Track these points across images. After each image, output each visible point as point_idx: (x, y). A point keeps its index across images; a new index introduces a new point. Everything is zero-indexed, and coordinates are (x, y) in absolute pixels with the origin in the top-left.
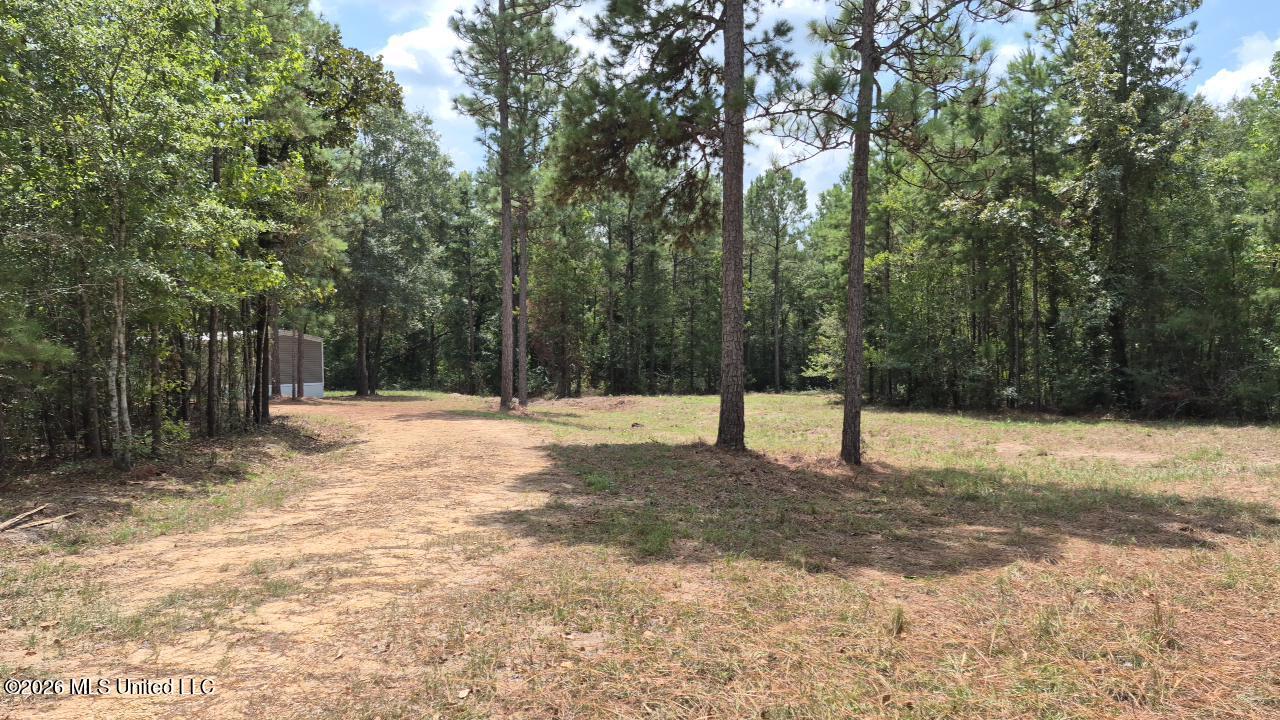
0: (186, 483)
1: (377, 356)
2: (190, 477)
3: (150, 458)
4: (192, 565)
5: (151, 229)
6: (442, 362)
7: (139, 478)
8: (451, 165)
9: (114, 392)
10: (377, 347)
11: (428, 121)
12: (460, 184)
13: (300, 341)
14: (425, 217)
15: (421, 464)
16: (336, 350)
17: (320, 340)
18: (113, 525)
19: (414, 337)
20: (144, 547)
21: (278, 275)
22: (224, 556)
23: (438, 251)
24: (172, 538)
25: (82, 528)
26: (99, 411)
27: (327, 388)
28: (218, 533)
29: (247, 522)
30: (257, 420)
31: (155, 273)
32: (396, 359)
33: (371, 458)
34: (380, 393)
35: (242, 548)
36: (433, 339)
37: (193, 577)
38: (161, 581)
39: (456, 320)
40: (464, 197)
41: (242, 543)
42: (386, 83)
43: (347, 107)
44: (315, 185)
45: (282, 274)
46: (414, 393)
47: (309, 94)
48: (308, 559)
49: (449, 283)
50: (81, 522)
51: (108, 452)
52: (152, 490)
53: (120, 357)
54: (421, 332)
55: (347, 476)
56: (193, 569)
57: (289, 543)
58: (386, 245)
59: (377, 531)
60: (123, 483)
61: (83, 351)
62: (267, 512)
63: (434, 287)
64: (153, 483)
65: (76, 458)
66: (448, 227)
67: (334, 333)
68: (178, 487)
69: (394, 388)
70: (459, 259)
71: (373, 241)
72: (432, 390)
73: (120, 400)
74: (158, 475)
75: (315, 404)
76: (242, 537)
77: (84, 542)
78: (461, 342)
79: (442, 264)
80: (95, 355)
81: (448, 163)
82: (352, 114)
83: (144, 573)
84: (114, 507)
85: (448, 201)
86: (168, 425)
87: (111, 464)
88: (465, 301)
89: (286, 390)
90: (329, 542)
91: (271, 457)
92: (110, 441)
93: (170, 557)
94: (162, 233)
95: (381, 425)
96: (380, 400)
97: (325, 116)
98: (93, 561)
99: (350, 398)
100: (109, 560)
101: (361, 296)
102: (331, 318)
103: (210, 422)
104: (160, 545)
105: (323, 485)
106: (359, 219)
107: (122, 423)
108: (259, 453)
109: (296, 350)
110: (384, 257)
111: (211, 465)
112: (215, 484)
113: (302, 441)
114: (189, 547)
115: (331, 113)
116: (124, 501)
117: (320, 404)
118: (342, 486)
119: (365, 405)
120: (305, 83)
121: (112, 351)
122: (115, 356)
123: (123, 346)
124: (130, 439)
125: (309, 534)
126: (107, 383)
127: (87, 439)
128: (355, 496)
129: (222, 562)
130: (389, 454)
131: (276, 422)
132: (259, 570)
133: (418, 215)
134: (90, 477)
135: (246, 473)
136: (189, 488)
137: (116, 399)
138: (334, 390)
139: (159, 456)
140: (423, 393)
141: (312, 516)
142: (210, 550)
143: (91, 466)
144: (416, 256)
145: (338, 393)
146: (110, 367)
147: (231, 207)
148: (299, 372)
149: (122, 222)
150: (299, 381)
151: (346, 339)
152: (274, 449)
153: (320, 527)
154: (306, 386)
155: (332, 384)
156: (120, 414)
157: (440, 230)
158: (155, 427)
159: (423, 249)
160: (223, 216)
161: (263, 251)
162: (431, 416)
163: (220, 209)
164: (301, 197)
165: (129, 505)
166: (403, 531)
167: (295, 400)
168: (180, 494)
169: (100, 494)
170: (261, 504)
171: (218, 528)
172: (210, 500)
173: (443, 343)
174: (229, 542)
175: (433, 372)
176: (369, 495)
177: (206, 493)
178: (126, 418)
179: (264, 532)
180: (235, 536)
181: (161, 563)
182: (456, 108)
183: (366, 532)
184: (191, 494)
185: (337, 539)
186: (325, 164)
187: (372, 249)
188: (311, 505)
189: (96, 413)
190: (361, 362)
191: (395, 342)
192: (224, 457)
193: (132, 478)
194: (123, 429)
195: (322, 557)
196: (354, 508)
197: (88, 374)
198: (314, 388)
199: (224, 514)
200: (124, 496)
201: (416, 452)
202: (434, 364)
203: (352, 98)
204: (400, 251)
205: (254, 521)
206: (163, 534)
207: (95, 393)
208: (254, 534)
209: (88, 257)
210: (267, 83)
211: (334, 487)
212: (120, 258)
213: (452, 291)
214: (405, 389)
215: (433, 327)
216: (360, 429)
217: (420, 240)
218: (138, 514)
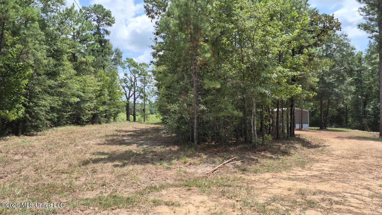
0: (272, 154)
1: (326, 116)
2: (273, 153)
3: (262, 145)
4: (278, 185)
5: (263, 78)
6: (350, 118)
7: (259, 151)
8: (355, 49)
9: (253, 125)
10: (326, 113)
11: (346, 36)
12: (358, 56)
13: (302, 111)
14: (345, 68)
15: (355, 157)
16: (312, 114)
17: (307, 111)
18: (253, 166)
19: (339, 110)
20: (263, 176)
21: (299, 89)
22: (289, 184)
23: (349, 79)
24: (271, 174)
25: (245, 166)
26: (248, 130)
27: (309, 126)
28: (284, 174)
29: (294, 172)
30: (291, 136)
31: (264, 90)
32: (333, 117)
33: (334, 152)
34: (328, 128)
35: (294, 182)
36: (347, 110)
37: (279, 191)
38: (269, 190)
39: (356, 103)
40: (360, 59)
41: (294, 180)
42: (335, 23)
43: (321, 33)
44: (310, 60)
45: (301, 89)
46: (340, 129)
47: (309, 31)
48: (320, 192)
49: (354, 91)
50: (245, 164)
51: (251, 142)
52: (263, 156)
53: (254, 116)
54: (343, 108)
55: (326, 159)
56: (279, 187)
57: (311, 183)
58: (331, 79)
59: (345, 185)
60: (255, 153)
61: (244, 113)
62: (300, 169)
63: (348, 92)
64: (263, 153)
65: (243, 143)
66: (354, 71)
67: (312, 109)
68: (270, 156)
69: (332, 127)
70: (358, 82)
71: (326, 78)
72: (347, 128)
73: (254, 128)
74: (264, 151)
75: (307, 131)
76: (293, 177)
77: (246, 170)
78: (358, 111)
79: (351, 84)
80: (248, 115)
81: (353, 49)
82: (322, 36)
83: (264, 186)
84: (253, 160)
85: (354, 61)
86: (266, 135)
87: (252, 146)
88: (360, 97)
89: (297, 126)
90: (326, 186)
91: (297, 148)
92: (251, 139)
93: (271, 180)
94: (266, 78)
95: (332, 140)
96: (328, 131)
97: (314, 37)
98: (249, 178)
99: (318, 130)
100: (253, 178)
101: (321, 97)
102: (312, 104)
103: (278, 135)
104: (267, 175)
105: (318, 161)
106: (321, 71)
107: (254, 134)
108: (293, 147)
109: (300, 114)
110: (330, 83)
111: (279, 149)
112: (281, 156)
113: (306, 144)
114: (276, 178)
115: (315, 36)
116: (256, 158)
117: (308, 131)
118: (324, 163)
119: (323, 132)
120: (307, 28)
121: (252, 114)
122: (253, 115)
123: (255, 112)
124: (257, 139)
125: (317, 181)
126: (251, 122)
127: (246, 138)
128: (331, 167)
129: (288, 187)
130: (340, 152)
131: (296, 136)
132: (302, 193)
133: (342, 68)
134: (246, 149)
135: (290, 153)
136: (273, 156)
137: (253, 127)
138: (312, 127)
139: (264, 145)
140: (344, 129)
141: (316, 173)
142: (283, 181)
143: (246, 146)
144: (342, 82)
145: (313, 128)
146: (251, 118)
147: (286, 68)
148: (301, 121)
149: (255, 76)
150: (301, 123)
151: (316, 111)
152: (298, 146)
153: (321, 178)
154: (304, 125)
155: (311, 125)
156: (254, 132)
157: (351, 73)
158: (263, 136)
159: (344, 79)
160: (283, 72)
161: (293, 82)
162: (350, 138)
163: (282, 69)
164: (305, 64)
165: (257, 160)
166: (356, 186)
167: (300, 129)
168: (271, 158)
169: (249, 155)
170: (297, 165)
171: (284, 172)
172: (281, 161)
173: (351, 112)
174: (289, 179)
175: (347, 122)
176: (337, 168)
177: (279, 159)
178: (256, 133)
179: (301, 177)
180: (291, 177)
181: (268, 183)
182: (359, 28)
183: (340, 185)
184: (274, 158)
185: (329, 185)
186: (313, 53)
187: (326, 80)
188: (315, 169)
189: (248, 131)
190: (321, 118)
191: (333, 111)
192: (283, 147)
193: (257, 151)
194: (255, 136)
195: (325, 192)
196: (332, 173)
197: (246, 120)
198: (306, 126)
199: (287, 168)
200: (255, 156)
201: (350, 152)
202: (347, 119)
203: (323, 30)
204: (335, 81)
205: (297, 172)
206: (268, 172)
207: (248, 125)
208: (297, 177)
209: (246, 87)
210: (297, 29)
211: (322, 162)
212: (255, 87)
213: (354, 93)
214: (337, 128)
215: (346, 106)
216: (325, 141)
217: (343, 76)
218: (260, 163)
